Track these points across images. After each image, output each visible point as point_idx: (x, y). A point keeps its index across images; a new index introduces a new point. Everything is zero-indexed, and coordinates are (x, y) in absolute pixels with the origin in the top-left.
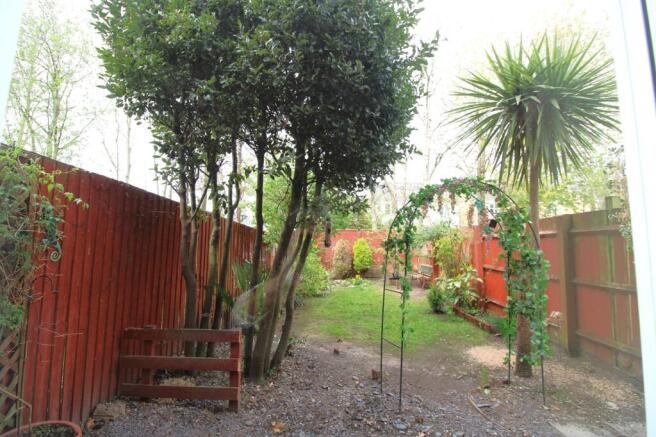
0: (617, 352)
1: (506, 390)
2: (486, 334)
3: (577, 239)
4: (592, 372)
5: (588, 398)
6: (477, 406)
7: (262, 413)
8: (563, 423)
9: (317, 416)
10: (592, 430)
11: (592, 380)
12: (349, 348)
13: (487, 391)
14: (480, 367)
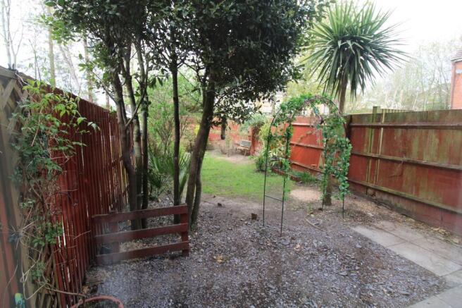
0: (368, 188)
1: (322, 213)
2: (294, 182)
3: (353, 129)
4: (355, 198)
5: (359, 212)
6: (313, 224)
7: (202, 252)
8: (355, 226)
9: (238, 248)
10: (367, 228)
11: (356, 202)
12: (223, 201)
13: (312, 215)
14: (302, 203)
